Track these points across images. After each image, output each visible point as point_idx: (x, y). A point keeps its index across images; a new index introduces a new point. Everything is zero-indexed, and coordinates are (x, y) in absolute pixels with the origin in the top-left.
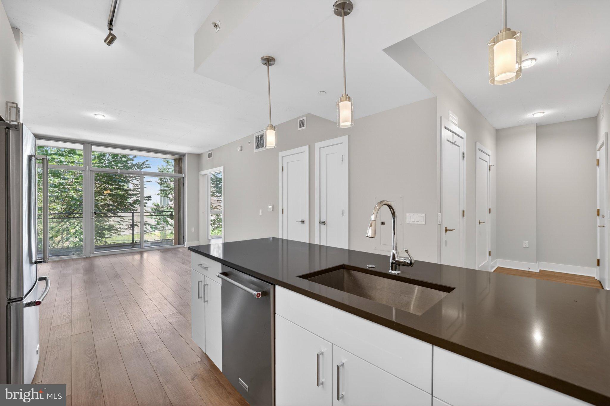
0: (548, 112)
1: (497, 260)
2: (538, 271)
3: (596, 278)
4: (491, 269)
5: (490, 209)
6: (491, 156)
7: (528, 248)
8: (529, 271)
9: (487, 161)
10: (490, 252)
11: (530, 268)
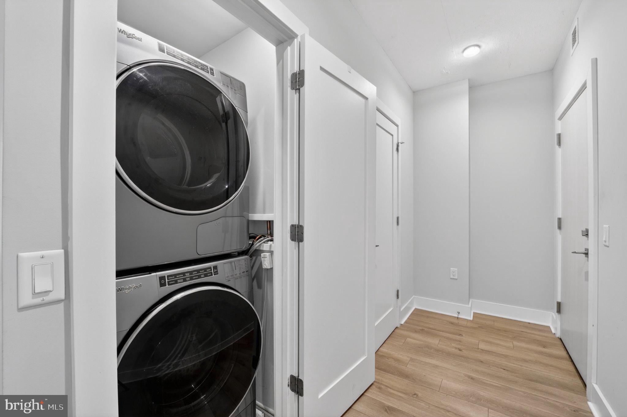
0: (488, 45)
1: (414, 297)
2: (471, 318)
3: (553, 331)
4: (401, 317)
5: (398, 218)
6: (400, 127)
7: (457, 279)
8: (458, 318)
9: (393, 134)
10: (398, 291)
11: (459, 313)
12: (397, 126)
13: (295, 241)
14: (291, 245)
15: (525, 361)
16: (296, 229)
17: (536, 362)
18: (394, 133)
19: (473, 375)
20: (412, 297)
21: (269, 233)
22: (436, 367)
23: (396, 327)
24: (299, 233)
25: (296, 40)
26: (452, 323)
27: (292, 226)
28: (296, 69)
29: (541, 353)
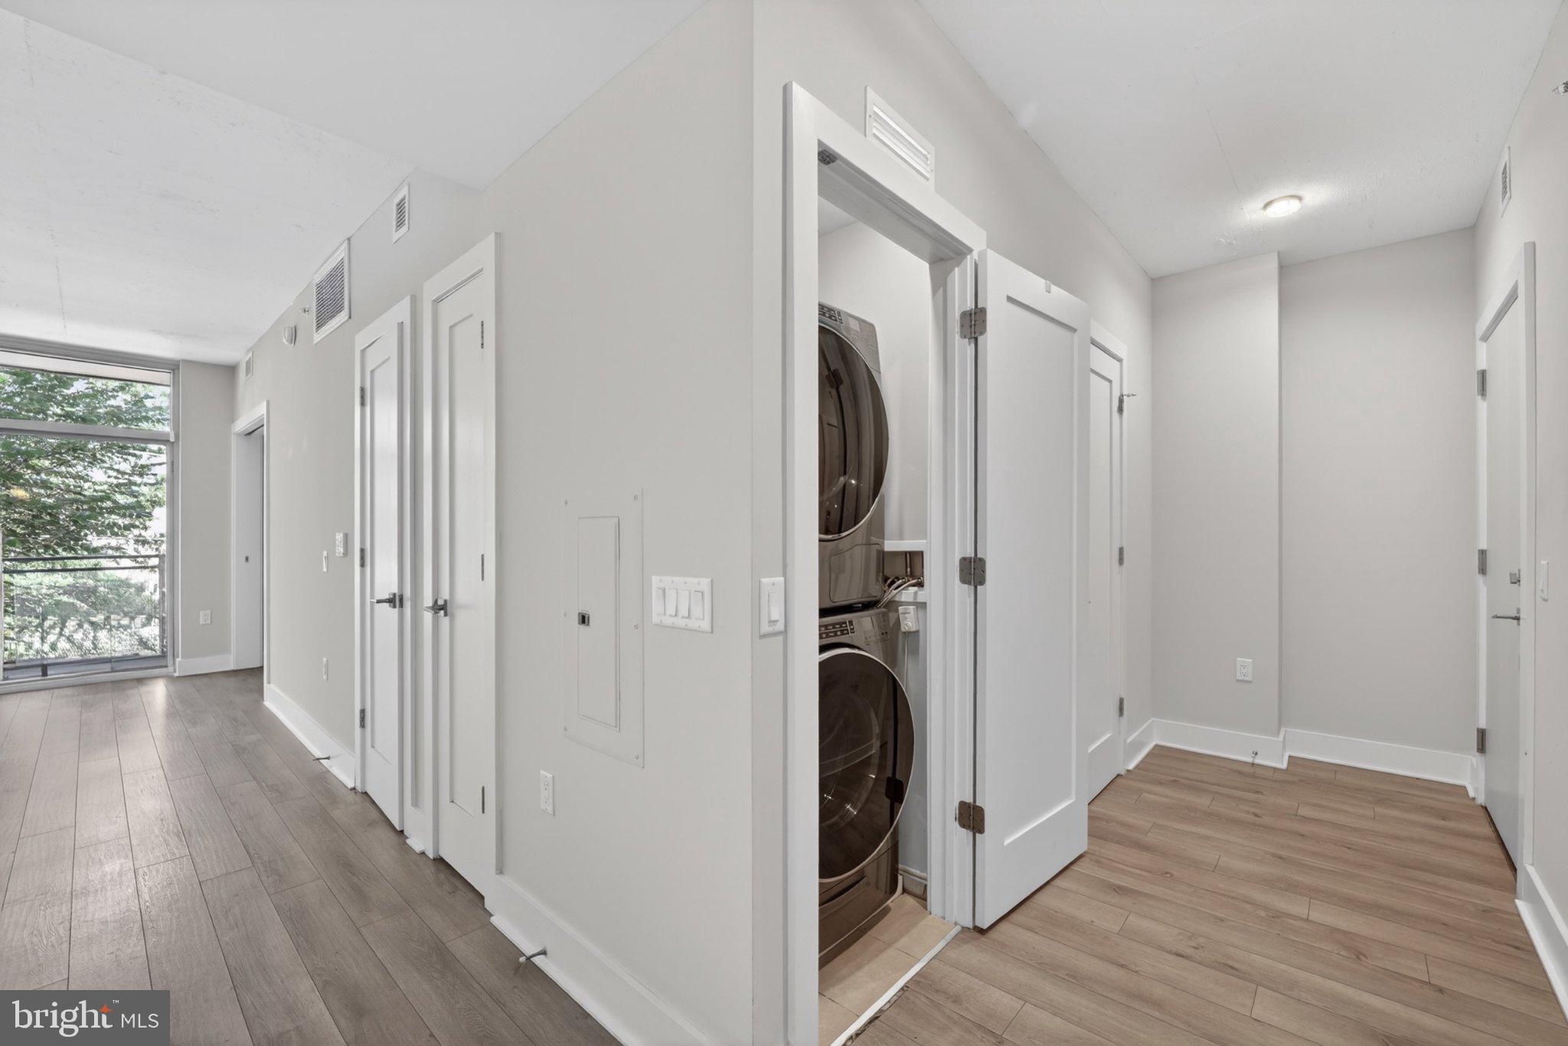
0: (1316, 195)
1: (1153, 721)
2: (1284, 765)
3: (1471, 794)
4: (1129, 757)
5: (1121, 551)
6: (1124, 362)
7: (1251, 682)
8: (1253, 764)
9: (1111, 378)
10: (1121, 701)
11: (1256, 754)
12: (1120, 360)
13: (970, 584)
14: (961, 592)
15: (1397, 838)
16: (971, 565)
17: (1421, 841)
18: (1114, 376)
19: (1282, 853)
20: (1150, 721)
21: (909, 574)
22: (1207, 838)
23: (1118, 775)
24: (977, 571)
25: (969, 257)
26: (1240, 773)
27: (964, 560)
28: (970, 305)
29: (1436, 828)
